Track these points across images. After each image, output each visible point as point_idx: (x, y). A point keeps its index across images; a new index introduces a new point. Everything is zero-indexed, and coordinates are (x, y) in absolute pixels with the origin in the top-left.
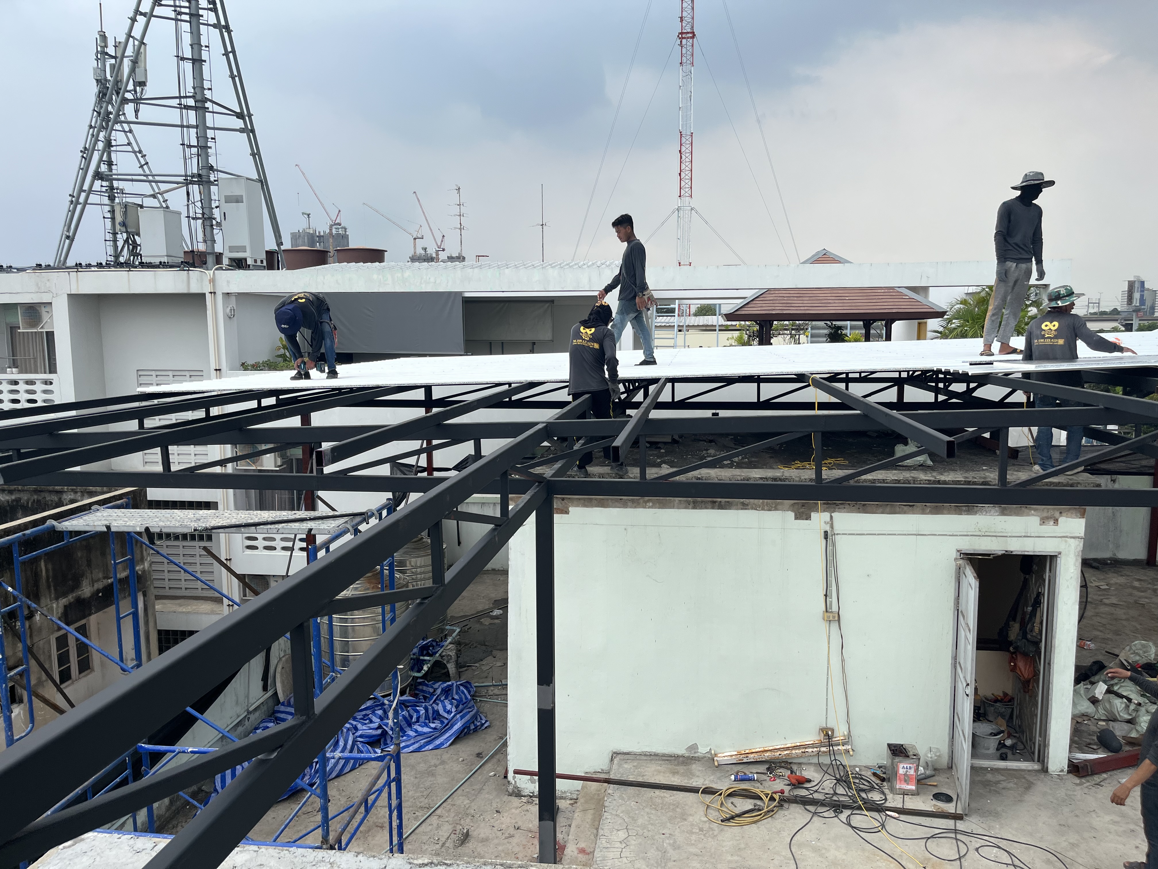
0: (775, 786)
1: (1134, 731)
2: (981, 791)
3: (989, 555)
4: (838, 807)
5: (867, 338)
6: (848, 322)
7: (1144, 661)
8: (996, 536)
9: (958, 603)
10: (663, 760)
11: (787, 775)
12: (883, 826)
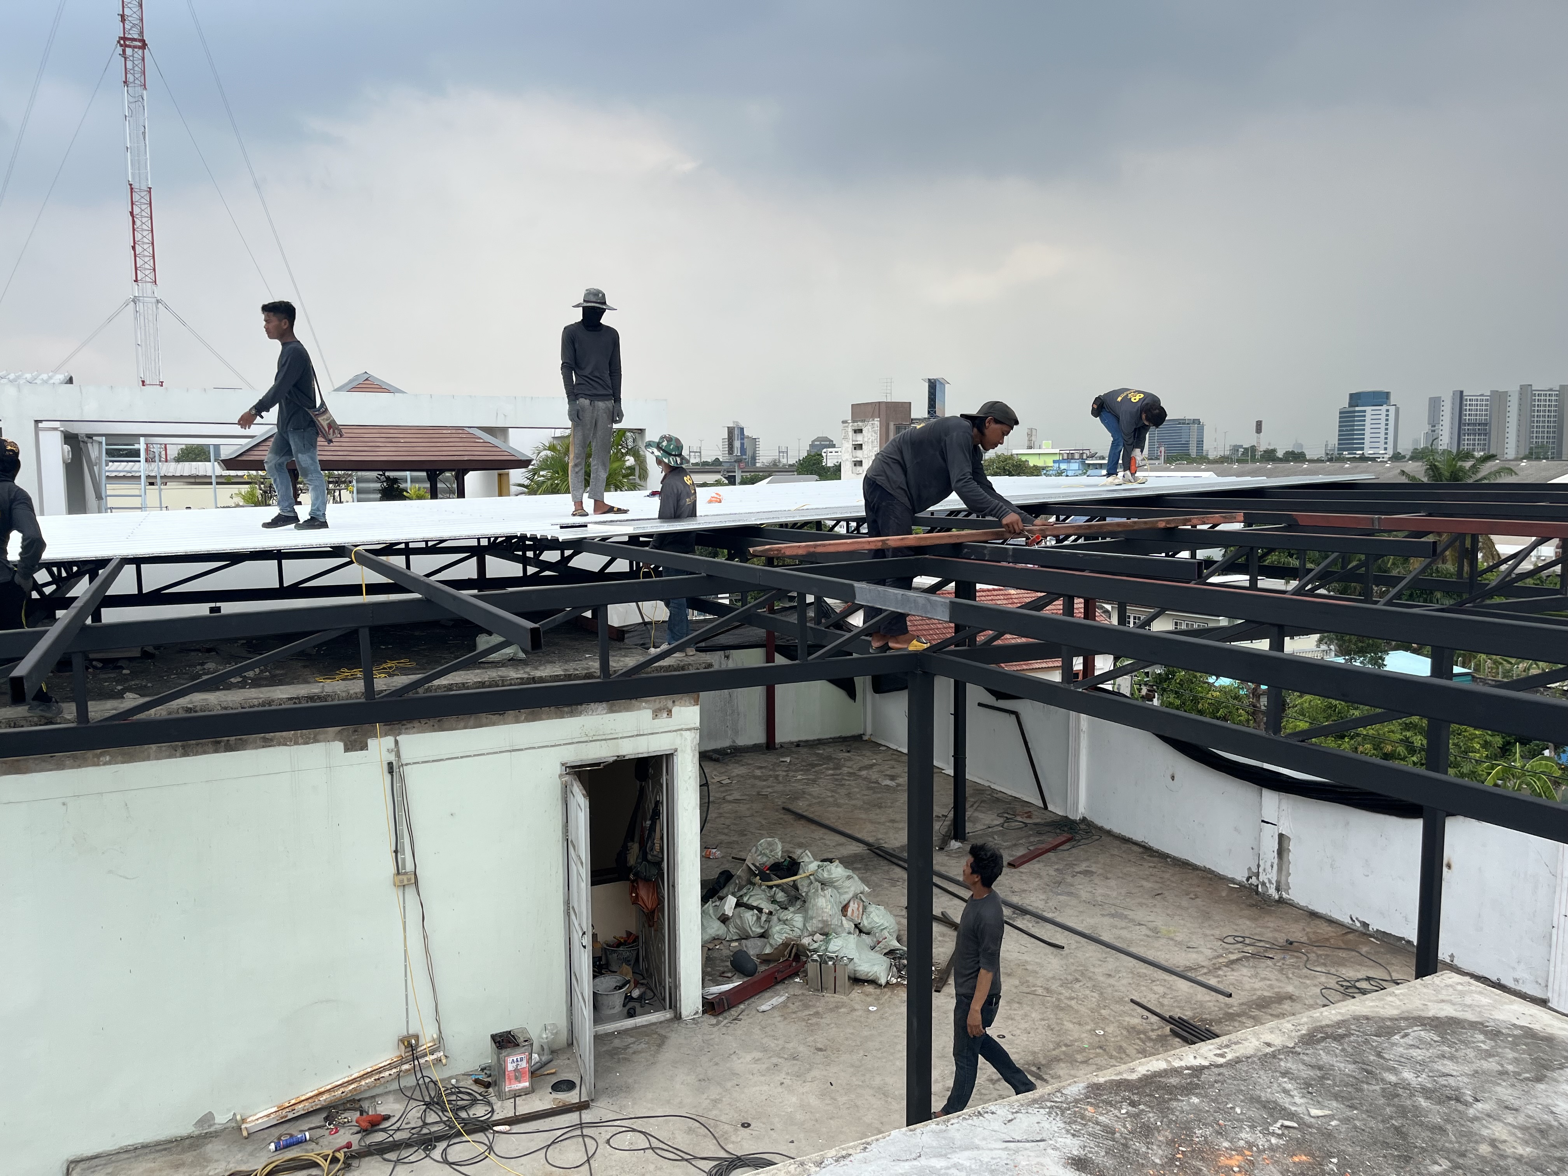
0: (339, 1140)
1: (768, 945)
2: (609, 1064)
3: (598, 764)
4: (427, 1142)
5: (434, 495)
6: (408, 473)
7: (772, 861)
8: (605, 740)
9: (567, 831)
10: (158, 1151)
11: (354, 1120)
12: (490, 1148)
